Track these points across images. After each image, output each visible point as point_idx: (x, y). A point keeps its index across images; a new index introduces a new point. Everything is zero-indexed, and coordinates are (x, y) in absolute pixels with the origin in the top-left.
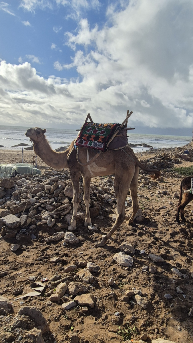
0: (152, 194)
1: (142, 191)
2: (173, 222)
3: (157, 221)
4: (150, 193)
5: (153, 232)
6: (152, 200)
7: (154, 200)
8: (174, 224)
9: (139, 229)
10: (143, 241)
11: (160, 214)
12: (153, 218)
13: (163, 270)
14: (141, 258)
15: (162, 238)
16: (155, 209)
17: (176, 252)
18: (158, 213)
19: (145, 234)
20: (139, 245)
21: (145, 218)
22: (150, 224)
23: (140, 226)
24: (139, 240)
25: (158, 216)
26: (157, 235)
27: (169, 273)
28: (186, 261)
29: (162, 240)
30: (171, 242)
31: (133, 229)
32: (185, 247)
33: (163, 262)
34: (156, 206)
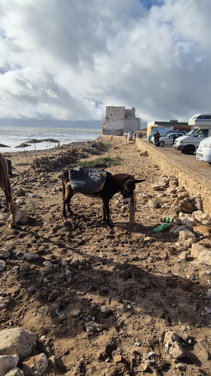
0: (47, 192)
1: (38, 190)
2: (61, 217)
3: (44, 219)
4: (46, 191)
5: (36, 231)
6: (45, 198)
7: (48, 198)
8: (61, 219)
9: (22, 230)
10: (23, 242)
11: (49, 211)
12: (40, 217)
13: (36, 266)
14: (16, 260)
15: (44, 235)
16: (46, 207)
17: (55, 245)
18: (48, 211)
19: (26, 235)
20: (17, 247)
21: (32, 218)
22: (35, 224)
23: (23, 228)
24: (19, 242)
25: (46, 213)
26: (39, 234)
27: (41, 267)
28: (61, 252)
29: (44, 237)
30: (52, 237)
31: (14, 233)
32: (65, 239)
33: (37, 259)
34: (47, 205)
